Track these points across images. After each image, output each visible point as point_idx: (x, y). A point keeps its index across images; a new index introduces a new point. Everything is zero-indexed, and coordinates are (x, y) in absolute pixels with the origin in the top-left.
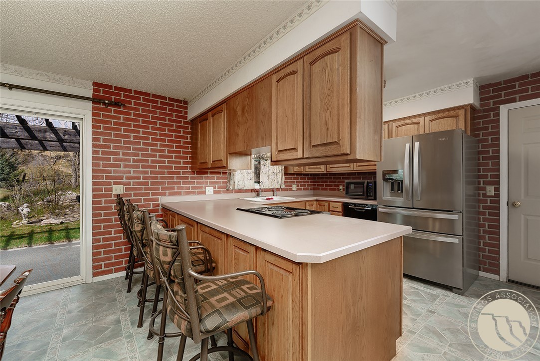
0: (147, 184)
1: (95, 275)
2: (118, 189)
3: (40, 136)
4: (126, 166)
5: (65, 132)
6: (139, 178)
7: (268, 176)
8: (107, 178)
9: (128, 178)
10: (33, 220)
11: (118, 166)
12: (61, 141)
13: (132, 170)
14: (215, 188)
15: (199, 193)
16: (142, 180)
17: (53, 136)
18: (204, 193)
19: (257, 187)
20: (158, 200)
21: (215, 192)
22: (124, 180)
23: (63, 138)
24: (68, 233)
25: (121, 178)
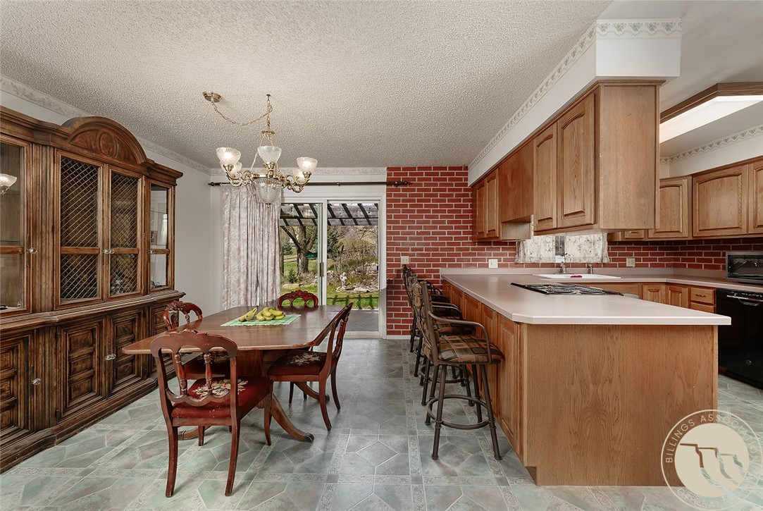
0: (428, 255)
1: (389, 333)
2: (405, 260)
3: (354, 215)
4: (411, 239)
5: (370, 209)
6: (421, 250)
7: (579, 246)
8: (397, 249)
9: (413, 250)
10: (348, 287)
11: (405, 239)
12: (367, 217)
13: (416, 242)
14: (499, 260)
15: (481, 266)
16: (424, 252)
17: (362, 213)
18: (487, 266)
19: (559, 260)
20: (438, 271)
21: (499, 266)
22: (410, 252)
23: (368, 214)
24: (371, 301)
25: (407, 250)
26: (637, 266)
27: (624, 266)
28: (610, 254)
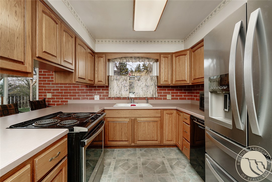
0: (62, 93)
2: (49, 96)
4: (52, 84)
6: (58, 90)
7: (142, 88)
8: (45, 90)
9: (53, 90)
11: (49, 84)
13: (55, 86)
14: (100, 96)
15: (90, 99)
16: (60, 91)
18: (93, 99)
19: (132, 96)
20: (67, 101)
21: (100, 99)
22: (52, 91)
25: (50, 90)
26: (172, 99)
27: (166, 99)
28: (158, 93)
